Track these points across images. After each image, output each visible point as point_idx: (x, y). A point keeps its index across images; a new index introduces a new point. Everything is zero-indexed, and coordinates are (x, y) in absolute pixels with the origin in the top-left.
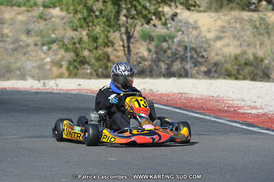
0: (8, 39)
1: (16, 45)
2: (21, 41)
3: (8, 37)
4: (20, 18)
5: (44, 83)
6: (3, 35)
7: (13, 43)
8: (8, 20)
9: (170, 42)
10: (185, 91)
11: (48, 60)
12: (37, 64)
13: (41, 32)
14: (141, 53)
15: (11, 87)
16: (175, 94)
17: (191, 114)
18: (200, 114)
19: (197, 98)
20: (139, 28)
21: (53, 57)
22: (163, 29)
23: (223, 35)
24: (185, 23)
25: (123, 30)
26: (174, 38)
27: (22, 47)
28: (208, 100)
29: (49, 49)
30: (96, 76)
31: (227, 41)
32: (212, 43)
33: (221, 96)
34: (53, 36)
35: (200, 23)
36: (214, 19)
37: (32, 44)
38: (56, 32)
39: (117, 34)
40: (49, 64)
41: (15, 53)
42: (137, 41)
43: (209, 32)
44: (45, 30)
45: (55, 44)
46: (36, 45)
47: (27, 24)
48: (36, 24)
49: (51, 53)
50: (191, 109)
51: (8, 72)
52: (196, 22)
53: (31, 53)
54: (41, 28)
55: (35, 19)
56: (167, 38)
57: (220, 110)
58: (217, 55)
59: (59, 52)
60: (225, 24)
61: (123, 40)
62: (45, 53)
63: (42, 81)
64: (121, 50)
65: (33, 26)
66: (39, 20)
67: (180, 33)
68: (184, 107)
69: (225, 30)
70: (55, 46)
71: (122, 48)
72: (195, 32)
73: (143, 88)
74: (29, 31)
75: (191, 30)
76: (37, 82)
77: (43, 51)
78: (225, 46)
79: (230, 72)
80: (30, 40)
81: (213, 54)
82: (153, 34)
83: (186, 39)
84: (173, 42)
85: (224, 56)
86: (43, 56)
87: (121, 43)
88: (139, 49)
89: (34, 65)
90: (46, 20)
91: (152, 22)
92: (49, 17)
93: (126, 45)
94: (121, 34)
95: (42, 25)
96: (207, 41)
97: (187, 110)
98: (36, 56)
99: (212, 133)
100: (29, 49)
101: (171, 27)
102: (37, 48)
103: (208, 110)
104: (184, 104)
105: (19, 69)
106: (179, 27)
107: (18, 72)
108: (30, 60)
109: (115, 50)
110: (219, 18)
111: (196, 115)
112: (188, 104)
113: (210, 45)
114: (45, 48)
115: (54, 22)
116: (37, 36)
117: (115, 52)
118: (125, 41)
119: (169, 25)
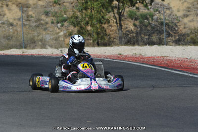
0: (32, 19)
1: (38, 23)
2: (42, 20)
3: (32, 17)
4: (41, 3)
5: (61, 51)
6: (28, 16)
7: (36, 22)
8: (32, 5)
9: (150, 19)
10: (166, 55)
11: (62, 33)
12: (54, 37)
13: (56, 13)
14: (129, 27)
15: (37, 53)
16: (158, 57)
17: (173, 71)
18: (180, 71)
19: (175, 60)
20: (128, 9)
21: (65, 32)
22: (145, 10)
23: (188, 13)
24: (161, 5)
25: (116, 11)
26: (153, 16)
27: (42, 24)
28: (183, 61)
29: (62, 26)
30: (97, 45)
31: (192, 18)
32: (181, 19)
33: (193, 58)
34: (65, 16)
35: (172, 5)
36: (182, 2)
37: (50, 23)
38: (67, 13)
39: (111, 14)
40: (62, 37)
41: (38, 29)
42: (126, 18)
43: (179, 11)
44: (59, 12)
45: (66, 22)
46: (53, 23)
47: (45, 7)
48: (52, 7)
49: (64, 28)
50: (173, 68)
51: (33, 43)
52: (169, 4)
53: (49, 28)
54: (56, 10)
55: (51, 4)
56: (148, 16)
57: (194, 69)
58: (184, 28)
59: (70, 28)
60: (190, 6)
61: (116, 19)
62: (59, 29)
63: (60, 49)
64: (115, 26)
65: (50, 9)
66: (55, 5)
67: (158, 12)
68: (167, 67)
69: (190, 10)
70: (66, 24)
71: (115, 24)
72: (168, 12)
73: (134, 53)
74: (47, 13)
75: (165, 10)
76: (56, 50)
77: (58, 28)
78: (190, 21)
79: (195, 40)
80: (49, 20)
81: (182, 27)
82: (138, 13)
83: (162, 17)
84: (152, 19)
85: (190, 29)
86: (58, 31)
87: (115, 21)
88: (128, 24)
89: (52, 37)
90: (59, 4)
91: (137, 5)
92: (62, 2)
93: (118, 22)
94: (114, 14)
95: (57, 8)
96: (177, 18)
97: (170, 69)
98: (53, 31)
99: (191, 85)
100: (48, 26)
101: (151, 8)
102: (53, 25)
103: (185, 68)
104: (167, 64)
105: (41, 41)
106: (156, 8)
107: (40, 43)
108: (48, 34)
109: (110, 26)
110: (185, 1)
111: (177, 72)
112: (170, 65)
113: (179, 21)
114: (59, 25)
115: (65, 6)
116: (53, 16)
117: (110, 27)
118: (118, 19)
119: (149, 7)
